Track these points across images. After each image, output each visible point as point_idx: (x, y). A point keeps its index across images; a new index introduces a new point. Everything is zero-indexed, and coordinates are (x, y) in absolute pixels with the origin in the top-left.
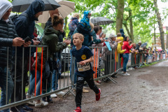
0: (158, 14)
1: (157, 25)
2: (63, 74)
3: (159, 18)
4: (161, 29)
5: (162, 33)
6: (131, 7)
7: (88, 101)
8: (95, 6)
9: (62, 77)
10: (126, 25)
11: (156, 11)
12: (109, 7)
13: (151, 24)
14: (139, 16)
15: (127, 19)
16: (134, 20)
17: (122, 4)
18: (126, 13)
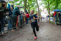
0: (38, 5)
1: (37, 8)
2: (6, 25)
3: (38, 6)
4: (39, 9)
5: (39, 11)
6: (29, 2)
7: (15, 34)
8: (17, 1)
9: (5, 26)
10: (27, 8)
11: (37, 3)
12: (22, 1)
13: (35, 8)
14: (32, 5)
15: (28, 6)
16: (30, 6)
17: (26, 1)
18: (28, 4)
